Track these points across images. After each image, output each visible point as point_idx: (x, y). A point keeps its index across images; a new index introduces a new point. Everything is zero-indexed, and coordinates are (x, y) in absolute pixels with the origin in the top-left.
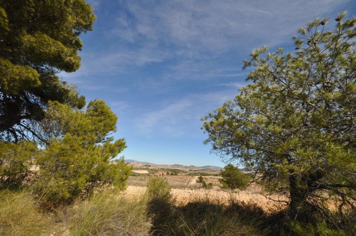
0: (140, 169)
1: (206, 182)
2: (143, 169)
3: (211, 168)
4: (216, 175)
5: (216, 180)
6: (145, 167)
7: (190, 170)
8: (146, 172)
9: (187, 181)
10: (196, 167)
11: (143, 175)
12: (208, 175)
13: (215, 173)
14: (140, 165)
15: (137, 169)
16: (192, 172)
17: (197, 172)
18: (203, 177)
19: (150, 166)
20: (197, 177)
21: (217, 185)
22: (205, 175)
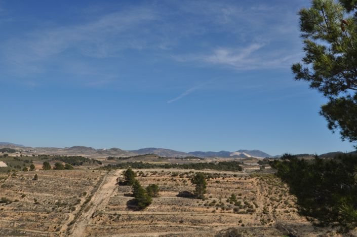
1: (141, 183)
3: (156, 152)
4: (167, 167)
5: (166, 177)
6: (1, 154)
7: (110, 158)
9: (95, 183)
10: (123, 152)
12: (148, 166)
13: (164, 163)
17: (125, 161)
18: (135, 170)
20: (119, 172)
21: (168, 189)
22: (140, 166)
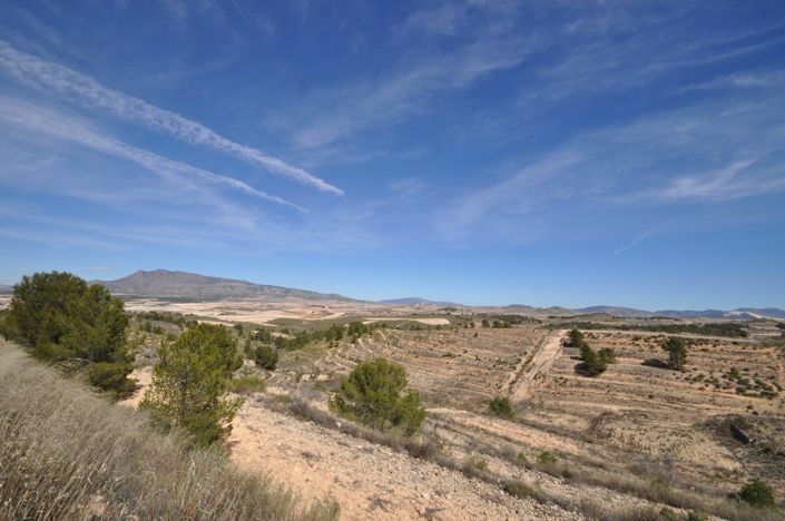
0: (433, 315)
1: (590, 345)
2: (440, 316)
3: (609, 311)
4: (625, 328)
5: (624, 340)
6: (444, 312)
7: (551, 317)
8: (444, 322)
9: (536, 343)
10: (566, 311)
11: (438, 327)
12: (599, 327)
13: (620, 323)
14: (434, 308)
15: (426, 316)
16: (554, 321)
17: (567, 321)
18: (582, 331)
19: (455, 310)
20: (563, 332)
21: (628, 355)
22: (588, 326)
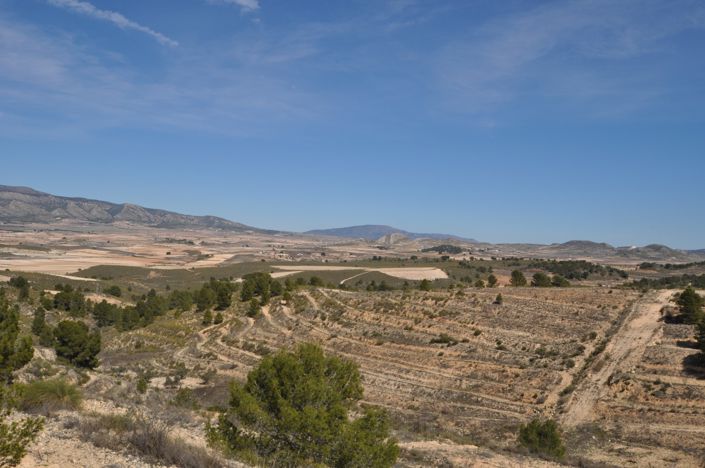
0: (414, 261)
2: (428, 262)
6: (436, 255)
7: (644, 266)
8: (436, 273)
9: (614, 315)
10: (674, 253)
11: (424, 285)
14: (416, 247)
15: (400, 262)
17: (679, 273)
18: (702, 293)
19: (457, 251)
20: (666, 295)
